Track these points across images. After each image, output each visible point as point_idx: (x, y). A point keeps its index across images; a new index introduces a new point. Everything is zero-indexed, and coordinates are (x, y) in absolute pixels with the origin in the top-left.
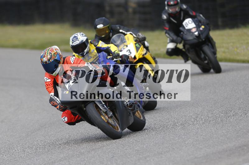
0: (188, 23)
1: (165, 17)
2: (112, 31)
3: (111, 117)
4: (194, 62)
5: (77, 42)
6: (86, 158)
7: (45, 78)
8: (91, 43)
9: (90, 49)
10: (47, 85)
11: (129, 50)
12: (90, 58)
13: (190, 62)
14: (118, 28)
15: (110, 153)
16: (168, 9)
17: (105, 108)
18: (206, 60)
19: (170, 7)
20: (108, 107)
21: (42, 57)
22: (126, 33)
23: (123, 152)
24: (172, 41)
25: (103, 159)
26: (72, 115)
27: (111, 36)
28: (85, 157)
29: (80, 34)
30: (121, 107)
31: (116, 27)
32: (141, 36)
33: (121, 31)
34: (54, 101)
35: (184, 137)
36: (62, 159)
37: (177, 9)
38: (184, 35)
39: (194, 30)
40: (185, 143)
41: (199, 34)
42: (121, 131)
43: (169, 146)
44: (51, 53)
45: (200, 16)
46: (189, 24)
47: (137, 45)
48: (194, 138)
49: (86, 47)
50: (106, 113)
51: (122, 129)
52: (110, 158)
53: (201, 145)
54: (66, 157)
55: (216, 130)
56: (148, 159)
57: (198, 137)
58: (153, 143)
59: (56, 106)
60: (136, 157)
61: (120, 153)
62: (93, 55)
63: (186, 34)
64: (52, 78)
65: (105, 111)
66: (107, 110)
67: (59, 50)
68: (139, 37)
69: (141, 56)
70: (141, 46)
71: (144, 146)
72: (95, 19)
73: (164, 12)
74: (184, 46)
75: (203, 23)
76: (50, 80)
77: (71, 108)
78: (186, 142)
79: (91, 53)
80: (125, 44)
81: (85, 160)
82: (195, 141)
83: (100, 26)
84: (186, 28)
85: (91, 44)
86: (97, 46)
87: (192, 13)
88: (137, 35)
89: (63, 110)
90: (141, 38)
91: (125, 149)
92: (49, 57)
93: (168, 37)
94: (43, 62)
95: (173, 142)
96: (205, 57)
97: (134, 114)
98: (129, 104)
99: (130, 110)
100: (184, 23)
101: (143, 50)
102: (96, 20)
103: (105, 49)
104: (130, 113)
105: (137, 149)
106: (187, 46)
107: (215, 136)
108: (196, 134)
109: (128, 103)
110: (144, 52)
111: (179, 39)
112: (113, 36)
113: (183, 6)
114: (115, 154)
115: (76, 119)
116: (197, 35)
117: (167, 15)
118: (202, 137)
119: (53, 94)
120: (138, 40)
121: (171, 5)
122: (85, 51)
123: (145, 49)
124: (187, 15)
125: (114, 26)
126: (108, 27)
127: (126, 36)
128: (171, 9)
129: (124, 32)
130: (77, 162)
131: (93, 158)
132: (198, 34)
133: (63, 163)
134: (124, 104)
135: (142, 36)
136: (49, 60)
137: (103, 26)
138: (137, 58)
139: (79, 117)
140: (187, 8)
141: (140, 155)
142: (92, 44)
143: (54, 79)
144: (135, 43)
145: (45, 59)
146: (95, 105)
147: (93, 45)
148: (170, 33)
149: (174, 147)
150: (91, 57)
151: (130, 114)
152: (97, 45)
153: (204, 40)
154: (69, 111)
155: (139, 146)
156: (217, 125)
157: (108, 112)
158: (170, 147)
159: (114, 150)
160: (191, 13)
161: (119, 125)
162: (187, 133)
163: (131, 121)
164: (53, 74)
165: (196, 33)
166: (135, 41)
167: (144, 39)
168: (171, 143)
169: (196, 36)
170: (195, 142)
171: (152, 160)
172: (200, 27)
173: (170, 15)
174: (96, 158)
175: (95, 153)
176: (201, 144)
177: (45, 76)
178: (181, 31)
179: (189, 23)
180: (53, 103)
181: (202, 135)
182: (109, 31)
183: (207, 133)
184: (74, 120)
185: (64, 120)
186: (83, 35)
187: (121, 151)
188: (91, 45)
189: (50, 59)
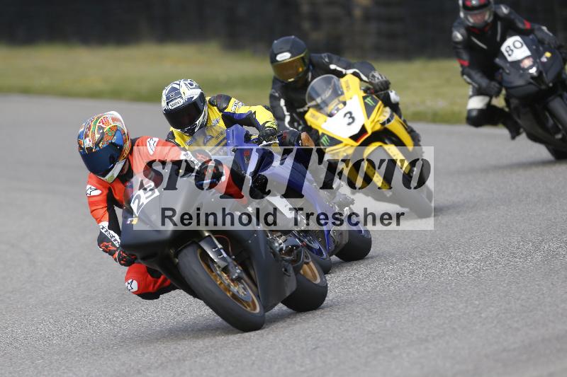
0: (512, 48)
1: (458, 36)
2: (311, 67)
3: (239, 280)
4: (533, 137)
5: (179, 102)
6: (254, 350)
7: (88, 186)
8: (212, 103)
9: (208, 118)
10: (92, 202)
11: (350, 113)
12: (210, 139)
13: (523, 137)
14: (327, 60)
15: (310, 339)
16: (466, 17)
17: (224, 259)
18: (558, 131)
19: (471, 12)
20: (230, 257)
21: (82, 136)
22: (344, 71)
23: (339, 337)
24: (479, 92)
25: (294, 352)
26: (149, 276)
27: (309, 80)
28: (253, 348)
29: (186, 82)
30: (264, 256)
31: (321, 58)
32: (378, 78)
33: (333, 67)
34: (109, 241)
35: (477, 302)
36: (200, 353)
37: (488, 17)
38: (504, 74)
39: (527, 63)
40: (480, 317)
41: (539, 72)
42: (263, 313)
43: (444, 323)
44: (103, 128)
45: (542, 30)
46: (515, 49)
47: (369, 100)
48: (501, 306)
49: (199, 112)
50: (225, 270)
51: (267, 307)
52: (310, 349)
53: (517, 321)
54: (210, 348)
55: (551, 286)
56: (396, 352)
57: (509, 304)
58: (407, 316)
59: (111, 253)
60: (369, 347)
61: (332, 338)
62: (216, 131)
63: (508, 74)
64: (104, 187)
65: (223, 264)
66: (229, 263)
67: (120, 121)
68: (373, 82)
69: (378, 127)
70: (376, 103)
71: (388, 323)
72: (274, 40)
73: (456, 24)
74: (507, 100)
75: (549, 44)
76: (98, 192)
77: (144, 259)
78: (483, 315)
79: (211, 126)
80: (341, 98)
81: (252, 354)
82: (503, 311)
83: (284, 57)
84: (510, 59)
85: (211, 107)
86: (226, 111)
87: (524, 24)
88: (370, 75)
89: (126, 261)
90: (377, 84)
91: (345, 330)
92: (97, 136)
93: (469, 83)
94: (83, 149)
95: (452, 314)
96: (556, 126)
97: (297, 270)
98: (286, 247)
99: (286, 261)
100: (503, 48)
101: (383, 111)
102: (276, 42)
103: (244, 116)
104: (288, 268)
105: (370, 329)
106: (514, 102)
107: (549, 299)
108: (505, 297)
109: (284, 246)
110: (385, 116)
111: (494, 85)
112: (313, 78)
113: (500, 8)
114: (321, 341)
115: (158, 284)
116: (535, 74)
117: (463, 31)
118: (519, 302)
119: (105, 224)
120: (371, 87)
121: (473, 8)
122: (197, 122)
123: (388, 109)
124: (511, 29)
125: (315, 56)
126: (302, 58)
127: (343, 80)
128: (471, 15)
129: (339, 69)
130: (234, 359)
131: (270, 349)
132: (536, 72)
133: (203, 361)
134: (271, 248)
135: (380, 78)
136: (97, 144)
137: (291, 58)
138: (370, 132)
139: (165, 280)
140: (510, 13)
141: (377, 343)
142: (213, 105)
143: (110, 189)
144: (365, 95)
145: (88, 143)
146: (199, 252)
147: (215, 108)
148: (473, 73)
149: (455, 326)
150: (213, 137)
151: (286, 270)
152: (226, 108)
153: (551, 85)
154: (141, 266)
155: (376, 324)
156: (553, 275)
157: (230, 268)
158: (445, 326)
159: (318, 333)
160: (520, 26)
161: (258, 297)
162: (484, 293)
163: (291, 286)
164: (107, 177)
165: (533, 71)
166: (365, 91)
167: (386, 86)
168: (448, 315)
169: (533, 77)
170: (504, 313)
171: (404, 355)
172: (541, 55)
173: (471, 31)
174: (277, 349)
175: (275, 340)
176: (516, 319)
177: (89, 183)
178: (498, 68)
179: (515, 47)
180: (107, 247)
181: (518, 299)
182: (305, 68)
183: (529, 293)
184: (154, 287)
185: (129, 288)
186: (191, 85)
187: (334, 334)
188: (211, 109)
189: (100, 142)
